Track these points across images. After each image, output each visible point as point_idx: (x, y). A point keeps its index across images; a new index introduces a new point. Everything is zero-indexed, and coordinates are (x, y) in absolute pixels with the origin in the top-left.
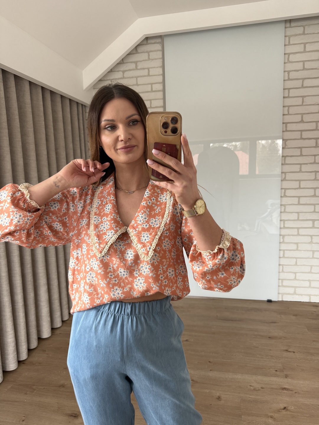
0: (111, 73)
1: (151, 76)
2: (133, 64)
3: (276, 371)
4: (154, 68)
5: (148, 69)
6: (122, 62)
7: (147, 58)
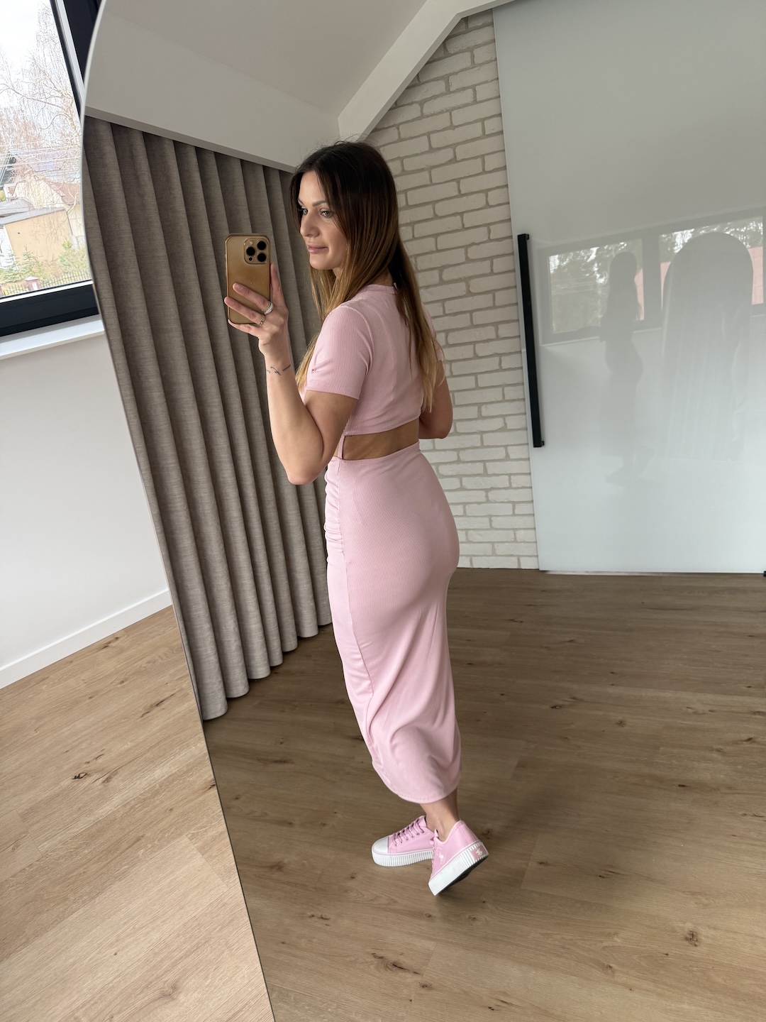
0: (396, 110)
1: (481, 102)
2: (440, 81)
3: (750, 687)
4: (486, 82)
5: (473, 87)
6: (416, 82)
7: (468, 64)
